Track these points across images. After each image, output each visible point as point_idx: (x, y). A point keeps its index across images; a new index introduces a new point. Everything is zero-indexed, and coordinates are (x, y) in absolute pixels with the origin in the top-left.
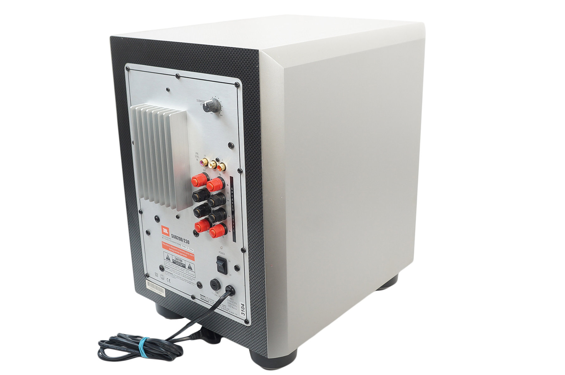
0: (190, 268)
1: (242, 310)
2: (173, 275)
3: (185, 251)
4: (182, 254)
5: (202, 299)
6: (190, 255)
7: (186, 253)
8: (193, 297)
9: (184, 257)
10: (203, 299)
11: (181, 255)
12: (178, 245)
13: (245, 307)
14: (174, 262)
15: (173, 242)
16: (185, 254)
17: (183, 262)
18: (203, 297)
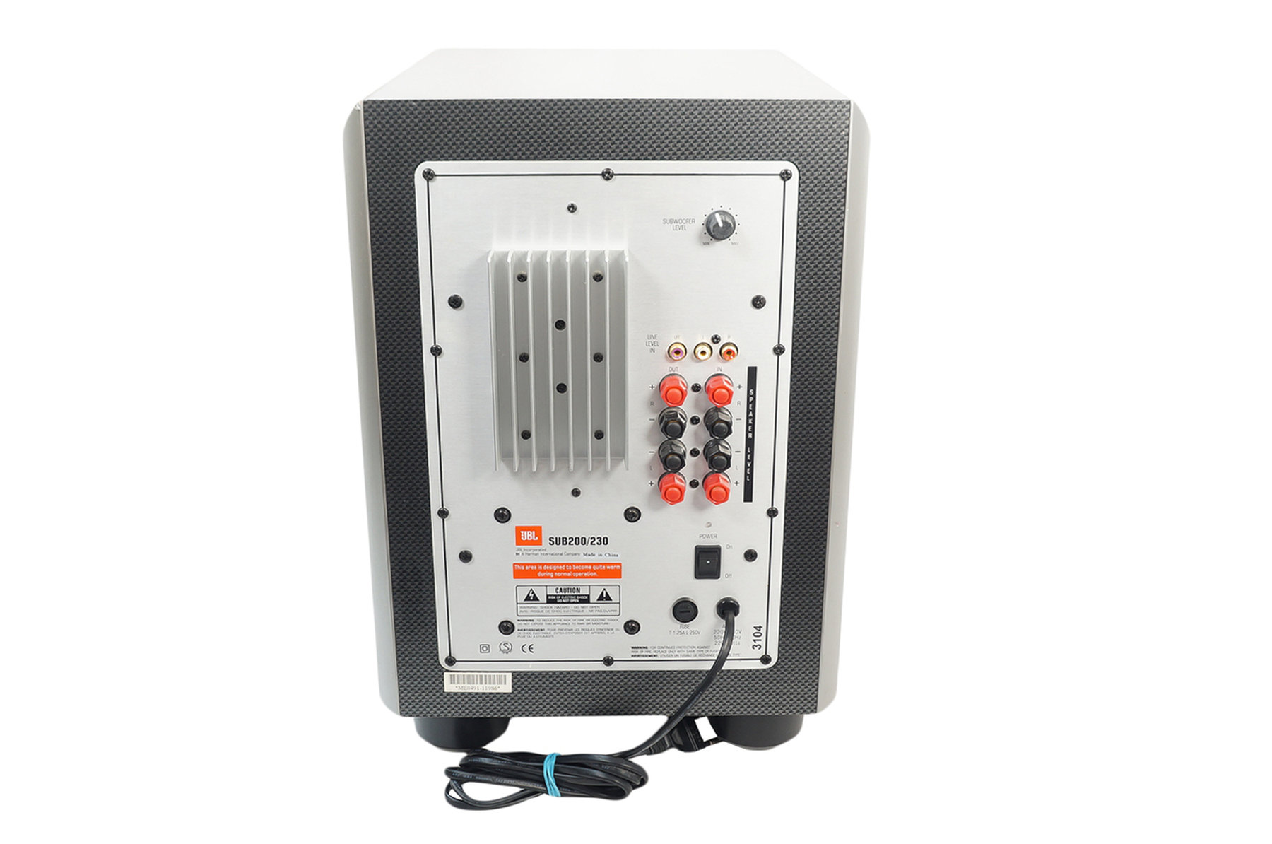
0: (605, 597)
1: (754, 641)
3: (592, 565)
4: (580, 574)
5: (635, 656)
6: (608, 567)
8: (608, 661)
9: (590, 577)
10: (638, 656)
11: (579, 577)
12: (570, 556)
13: (763, 631)
14: (549, 601)
16: (592, 571)
17: (584, 591)
18: (639, 650)
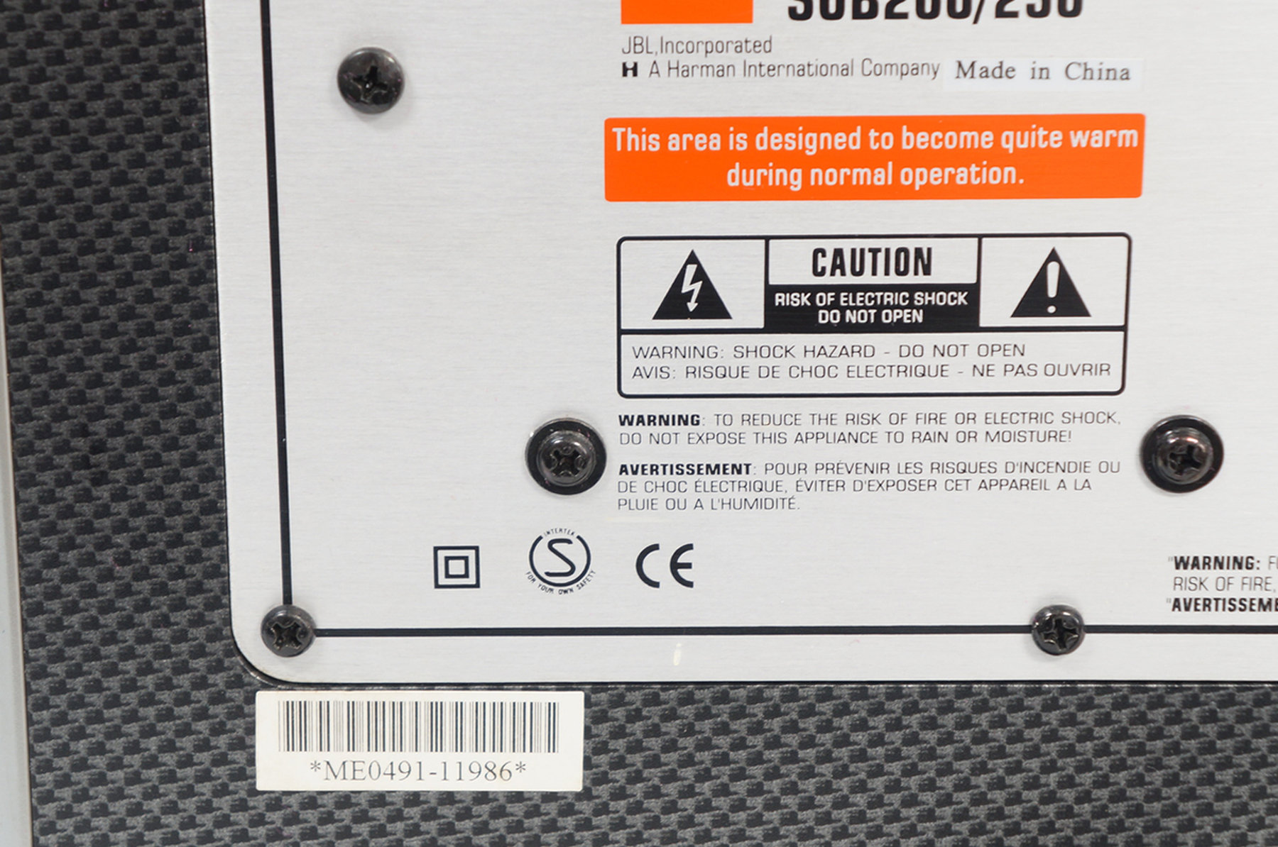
2: (756, 474)
7: (1010, 140)
15: (802, 71)
